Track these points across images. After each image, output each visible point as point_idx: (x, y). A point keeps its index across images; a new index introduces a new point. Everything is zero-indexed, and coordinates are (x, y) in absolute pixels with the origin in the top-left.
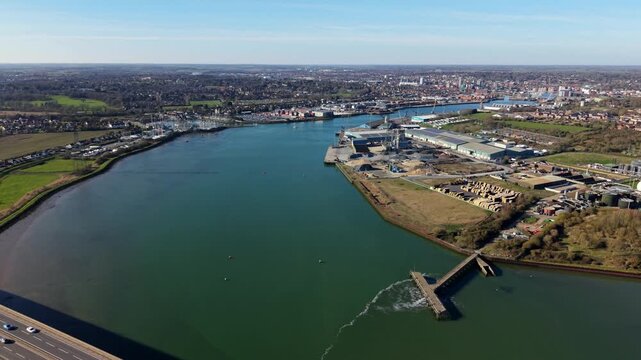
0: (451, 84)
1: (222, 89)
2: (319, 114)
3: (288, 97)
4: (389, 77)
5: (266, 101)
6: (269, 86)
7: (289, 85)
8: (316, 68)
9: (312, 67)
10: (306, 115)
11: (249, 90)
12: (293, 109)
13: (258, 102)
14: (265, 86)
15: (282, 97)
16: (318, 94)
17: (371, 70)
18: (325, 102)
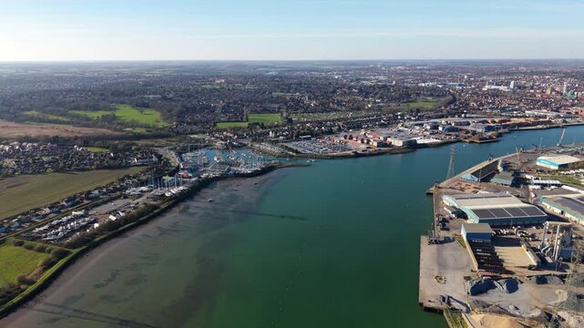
0: (553, 90)
1: (288, 96)
2: (398, 143)
3: (359, 109)
4: (470, 77)
5: (332, 115)
6: (339, 91)
7: (361, 91)
8: (388, 64)
9: (384, 63)
10: (380, 144)
11: (316, 98)
12: (363, 132)
13: (324, 117)
14: (334, 92)
15: (352, 110)
16: (393, 105)
17: (447, 67)
18: (402, 116)
